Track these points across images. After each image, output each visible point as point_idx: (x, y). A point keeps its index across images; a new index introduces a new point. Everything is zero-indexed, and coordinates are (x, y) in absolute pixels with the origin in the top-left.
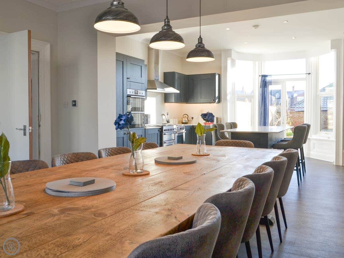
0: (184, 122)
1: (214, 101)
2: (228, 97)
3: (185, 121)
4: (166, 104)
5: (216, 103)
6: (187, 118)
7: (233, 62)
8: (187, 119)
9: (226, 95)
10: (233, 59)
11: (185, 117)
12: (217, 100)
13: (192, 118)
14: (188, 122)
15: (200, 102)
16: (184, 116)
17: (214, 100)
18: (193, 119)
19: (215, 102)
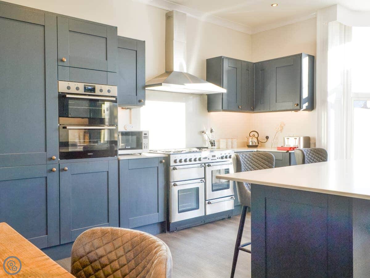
0: (251, 144)
1: (298, 107)
2: (331, 99)
3: (252, 142)
4: (212, 114)
5: (304, 110)
6: (257, 138)
7: (346, 31)
8: (255, 140)
9: (325, 94)
10: (345, 26)
11: (254, 136)
12: (305, 106)
13: (267, 138)
14: (257, 144)
15: (275, 110)
16: (251, 135)
17: (298, 105)
18: (269, 139)
19: (301, 108)
